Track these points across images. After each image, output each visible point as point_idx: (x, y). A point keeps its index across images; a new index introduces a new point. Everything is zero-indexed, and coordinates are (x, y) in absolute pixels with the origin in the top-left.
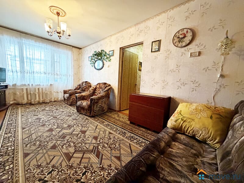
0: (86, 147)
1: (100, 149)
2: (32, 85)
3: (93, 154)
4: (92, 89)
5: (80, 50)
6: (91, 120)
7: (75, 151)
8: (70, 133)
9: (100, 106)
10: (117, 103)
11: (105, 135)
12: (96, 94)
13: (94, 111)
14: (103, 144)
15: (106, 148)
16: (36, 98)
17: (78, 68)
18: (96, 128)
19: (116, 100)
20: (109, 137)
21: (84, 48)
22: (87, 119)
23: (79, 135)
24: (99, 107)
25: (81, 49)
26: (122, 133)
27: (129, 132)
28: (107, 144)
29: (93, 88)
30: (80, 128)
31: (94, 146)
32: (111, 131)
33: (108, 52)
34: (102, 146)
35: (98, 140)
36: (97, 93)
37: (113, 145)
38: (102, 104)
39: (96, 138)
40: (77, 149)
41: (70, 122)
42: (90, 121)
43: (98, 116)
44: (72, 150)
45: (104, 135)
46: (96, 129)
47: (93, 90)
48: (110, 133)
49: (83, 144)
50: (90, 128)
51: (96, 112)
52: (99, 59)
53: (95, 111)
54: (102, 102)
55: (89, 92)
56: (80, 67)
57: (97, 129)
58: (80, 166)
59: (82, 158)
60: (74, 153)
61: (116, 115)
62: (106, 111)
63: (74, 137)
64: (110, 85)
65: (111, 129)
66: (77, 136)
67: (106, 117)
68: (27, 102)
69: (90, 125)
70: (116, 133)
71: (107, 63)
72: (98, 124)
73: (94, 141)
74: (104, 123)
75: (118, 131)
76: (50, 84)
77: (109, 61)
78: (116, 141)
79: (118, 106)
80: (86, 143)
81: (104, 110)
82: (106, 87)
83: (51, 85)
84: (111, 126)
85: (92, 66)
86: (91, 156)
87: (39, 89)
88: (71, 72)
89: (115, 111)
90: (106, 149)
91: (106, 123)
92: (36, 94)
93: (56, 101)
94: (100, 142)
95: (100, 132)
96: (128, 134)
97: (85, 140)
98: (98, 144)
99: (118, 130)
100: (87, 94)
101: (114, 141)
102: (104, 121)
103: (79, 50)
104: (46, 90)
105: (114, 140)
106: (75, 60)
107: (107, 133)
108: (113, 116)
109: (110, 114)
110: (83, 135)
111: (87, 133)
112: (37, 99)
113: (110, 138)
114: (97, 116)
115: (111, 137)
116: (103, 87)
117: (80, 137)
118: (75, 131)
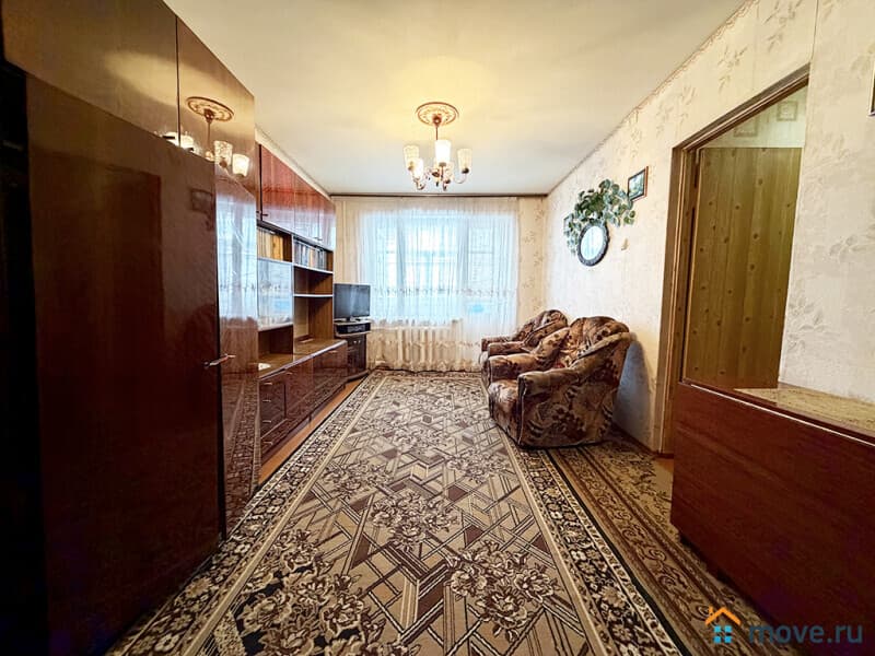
0: (420, 552)
1: (453, 584)
2: (414, 322)
3: (418, 585)
4: (550, 342)
5: (545, 201)
6: (514, 458)
7: (386, 547)
8: (421, 483)
9: (561, 411)
10: (652, 413)
11: (512, 542)
12: (563, 361)
13: (528, 428)
14: (476, 571)
15: (473, 595)
16: (419, 358)
17: (535, 264)
18: (506, 496)
19: (649, 400)
20: (522, 559)
21: (553, 190)
22: (503, 451)
23: (439, 498)
24: (555, 418)
25: (546, 195)
26: (592, 570)
27: (635, 582)
28: (491, 581)
29: (554, 339)
30: (460, 475)
31: (444, 561)
32: (551, 538)
33: (623, 187)
34: (467, 577)
35: (475, 547)
36: (568, 357)
37: (507, 600)
38: (570, 408)
39: (473, 533)
40: (396, 543)
41: (449, 445)
42: (506, 462)
43: (551, 451)
44: (384, 535)
45: (508, 537)
46: (499, 501)
47: (555, 345)
48: (540, 542)
49: (423, 535)
50: (484, 490)
51: (539, 435)
52: (592, 222)
53: (535, 427)
54: (572, 397)
55: (538, 353)
56: (541, 259)
57: (502, 503)
58: (360, 599)
59: (384, 579)
60: (380, 549)
61: (632, 472)
62: (594, 437)
63: (421, 498)
64: (621, 328)
65: (557, 526)
66: (428, 500)
67: (580, 465)
68: (403, 365)
69: (496, 479)
70: (565, 555)
71: (619, 233)
72: (525, 483)
73: (458, 543)
74: (549, 491)
75: (584, 550)
76: (451, 319)
77: (626, 220)
78: (537, 588)
79: (657, 427)
80: (433, 537)
81: (582, 435)
82: (600, 338)
83: (454, 322)
84: (567, 515)
85: (573, 251)
86: (407, 590)
87: (426, 333)
88: (511, 282)
89: (645, 450)
90: (470, 600)
91: (560, 491)
92: (419, 347)
93: (463, 371)
94: (473, 557)
95: (503, 518)
96: (622, 594)
97: (439, 522)
98: (463, 559)
99: (586, 546)
100: (529, 361)
101: (525, 586)
102: (558, 479)
103: (539, 200)
104: (441, 338)
105: (529, 581)
106: (527, 240)
107: (529, 535)
108: (615, 472)
109: (607, 460)
110: (447, 502)
111: (464, 503)
112: (423, 360)
113: (522, 563)
114: (546, 449)
115: (530, 562)
116: (590, 334)
117: (434, 507)
118: (440, 479)
